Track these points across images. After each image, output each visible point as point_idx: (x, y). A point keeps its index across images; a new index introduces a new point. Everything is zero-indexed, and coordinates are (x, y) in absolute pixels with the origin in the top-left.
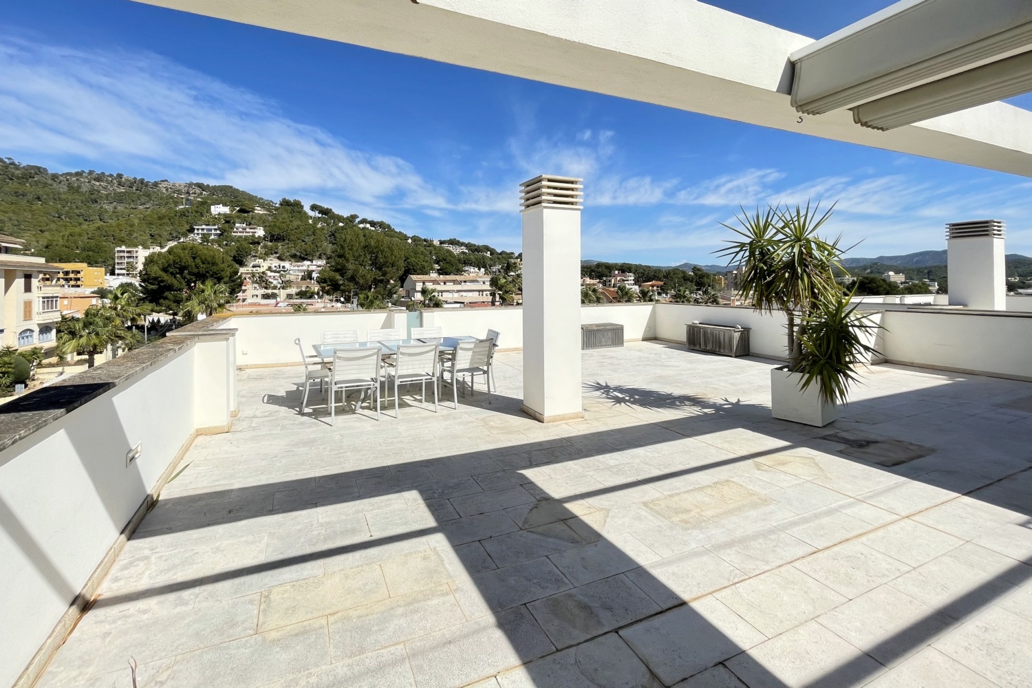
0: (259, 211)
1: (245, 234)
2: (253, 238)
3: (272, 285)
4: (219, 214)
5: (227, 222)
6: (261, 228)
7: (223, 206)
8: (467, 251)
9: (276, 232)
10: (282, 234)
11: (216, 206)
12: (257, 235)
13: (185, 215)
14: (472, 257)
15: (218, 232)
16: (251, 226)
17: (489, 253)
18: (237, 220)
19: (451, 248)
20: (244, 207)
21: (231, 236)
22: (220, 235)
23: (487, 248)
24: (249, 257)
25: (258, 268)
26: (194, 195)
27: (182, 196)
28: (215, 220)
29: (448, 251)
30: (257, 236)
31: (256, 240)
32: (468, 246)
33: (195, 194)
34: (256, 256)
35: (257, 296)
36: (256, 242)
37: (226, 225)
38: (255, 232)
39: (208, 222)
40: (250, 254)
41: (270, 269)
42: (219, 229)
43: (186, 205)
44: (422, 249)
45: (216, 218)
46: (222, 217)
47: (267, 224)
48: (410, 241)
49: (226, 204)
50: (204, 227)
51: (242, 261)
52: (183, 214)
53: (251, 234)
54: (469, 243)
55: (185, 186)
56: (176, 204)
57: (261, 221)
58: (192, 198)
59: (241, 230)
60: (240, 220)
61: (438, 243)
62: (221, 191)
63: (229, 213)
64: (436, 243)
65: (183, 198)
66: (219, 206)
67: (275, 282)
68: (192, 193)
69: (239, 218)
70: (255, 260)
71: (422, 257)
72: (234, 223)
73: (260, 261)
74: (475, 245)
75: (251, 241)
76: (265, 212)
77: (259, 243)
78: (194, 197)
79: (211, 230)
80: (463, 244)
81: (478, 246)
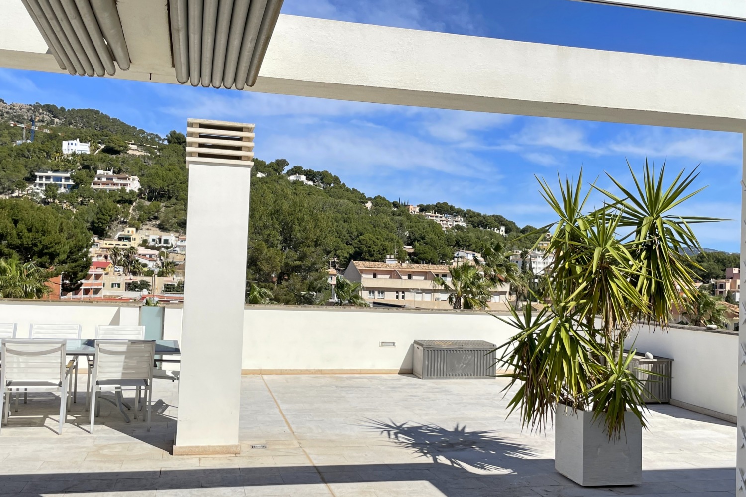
0: (134, 150)
1: (110, 187)
2: (122, 194)
3: (146, 269)
4: (74, 154)
5: (86, 167)
6: (136, 178)
7: (81, 141)
8: (464, 225)
9: (158, 185)
10: (166, 189)
11: (70, 142)
12: (128, 189)
13: (23, 155)
14: (471, 234)
15: (71, 182)
16: (121, 175)
17: (503, 228)
18: (99, 164)
19: (438, 218)
20: (112, 145)
21: (89, 190)
22: (73, 187)
23: (500, 221)
24: (115, 223)
25: (126, 242)
26: (41, 124)
27: (23, 126)
28: (67, 163)
29: (432, 224)
30: (128, 191)
31: (127, 197)
32: (467, 215)
33: (43, 121)
34: (125, 223)
35: (119, 285)
36: (126, 200)
37: (84, 172)
38: (126, 185)
39: (57, 166)
40: (117, 219)
41: (144, 243)
42: (72, 177)
43: (28, 139)
44: (387, 219)
45: (68, 161)
46: (77, 159)
47: (146, 172)
48: (369, 205)
49: (86, 138)
50: (50, 174)
51: (104, 229)
52: (21, 153)
53: (119, 187)
54: (469, 211)
55: (29, 110)
56: (13, 137)
57: (137, 166)
58: (37, 129)
59: (104, 180)
60: (104, 165)
61: (417, 210)
62: (82, 118)
63: (88, 153)
64: (414, 210)
65: (23, 128)
66: (74, 142)
67: (151, 265)
68: (39, 121)
69: (103, 160)
70: (123, 229)
71: (385, 232)
72: (96, 169)
73: (130, 231)
74: (479, 215)
75: (119, 199)
76: (143, 153)
77: (131, 202)
78: (39, 127)
79: (59, 179)
80: (458, 212)
81: (485, 217)
